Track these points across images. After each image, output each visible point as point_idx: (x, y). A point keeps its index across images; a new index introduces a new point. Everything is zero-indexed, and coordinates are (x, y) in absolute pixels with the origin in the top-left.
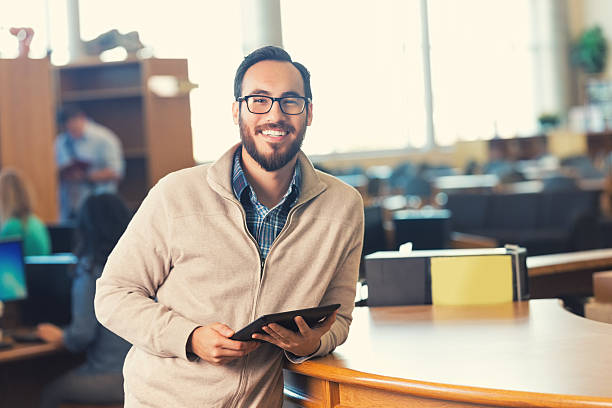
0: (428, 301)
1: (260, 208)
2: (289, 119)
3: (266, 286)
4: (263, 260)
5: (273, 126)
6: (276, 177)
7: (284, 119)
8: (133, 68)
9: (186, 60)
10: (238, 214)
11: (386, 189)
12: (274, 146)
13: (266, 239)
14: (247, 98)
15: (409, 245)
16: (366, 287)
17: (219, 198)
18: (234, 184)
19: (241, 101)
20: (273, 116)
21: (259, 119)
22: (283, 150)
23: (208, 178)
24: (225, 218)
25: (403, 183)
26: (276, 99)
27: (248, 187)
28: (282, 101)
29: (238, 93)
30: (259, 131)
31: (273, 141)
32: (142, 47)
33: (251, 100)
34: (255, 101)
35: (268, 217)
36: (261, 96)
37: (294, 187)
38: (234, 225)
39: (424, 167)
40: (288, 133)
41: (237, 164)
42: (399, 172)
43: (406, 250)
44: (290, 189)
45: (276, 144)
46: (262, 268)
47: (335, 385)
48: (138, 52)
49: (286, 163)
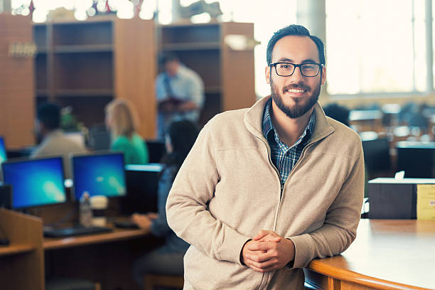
0: (414, 217)
1: (281, 146)
2: (307, 80)
3: (284, 205)
4: (282, 184)
5: (295, 86)
6: (296, 123)
7: (303, 80)
8: (214, 29)
9: (253, 24)
10: (265, 149)
11: (396, 121)
12: (296, 100)
13: (286, 169)
14: (275, 65)
15: (402, 173)
16: (368, 204)
17: (252, 136)
18: (263, 127)
19: (271, 66)
20: (295, 78)
21: (286, 81)
22: (302, 103)
23: (245, 121)
24: (256, 152)
25: (408, 118)
26: (297, 66)
27: (273, 130)
28: (302, 66)
29: (269, 60)
30: (285, 90)
31: (295, 96)
32: (221, 14)
33: (278, 66)
34: (282, 67)
35: (288, 153)
36: (286, 63)
37: (308, 131)
38: (262, 157)
39: (424, 107)
40: (306, 91)
41: (267, 112)
42: (406, 110)
43: (400, 178)
44: (305, 132)
45: (297, 98)
46: (282, 190)
47: (338, 281)
48: (218, 17)
49: (304, 113)
